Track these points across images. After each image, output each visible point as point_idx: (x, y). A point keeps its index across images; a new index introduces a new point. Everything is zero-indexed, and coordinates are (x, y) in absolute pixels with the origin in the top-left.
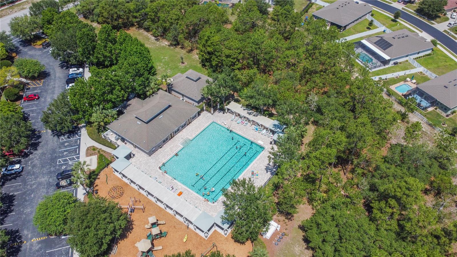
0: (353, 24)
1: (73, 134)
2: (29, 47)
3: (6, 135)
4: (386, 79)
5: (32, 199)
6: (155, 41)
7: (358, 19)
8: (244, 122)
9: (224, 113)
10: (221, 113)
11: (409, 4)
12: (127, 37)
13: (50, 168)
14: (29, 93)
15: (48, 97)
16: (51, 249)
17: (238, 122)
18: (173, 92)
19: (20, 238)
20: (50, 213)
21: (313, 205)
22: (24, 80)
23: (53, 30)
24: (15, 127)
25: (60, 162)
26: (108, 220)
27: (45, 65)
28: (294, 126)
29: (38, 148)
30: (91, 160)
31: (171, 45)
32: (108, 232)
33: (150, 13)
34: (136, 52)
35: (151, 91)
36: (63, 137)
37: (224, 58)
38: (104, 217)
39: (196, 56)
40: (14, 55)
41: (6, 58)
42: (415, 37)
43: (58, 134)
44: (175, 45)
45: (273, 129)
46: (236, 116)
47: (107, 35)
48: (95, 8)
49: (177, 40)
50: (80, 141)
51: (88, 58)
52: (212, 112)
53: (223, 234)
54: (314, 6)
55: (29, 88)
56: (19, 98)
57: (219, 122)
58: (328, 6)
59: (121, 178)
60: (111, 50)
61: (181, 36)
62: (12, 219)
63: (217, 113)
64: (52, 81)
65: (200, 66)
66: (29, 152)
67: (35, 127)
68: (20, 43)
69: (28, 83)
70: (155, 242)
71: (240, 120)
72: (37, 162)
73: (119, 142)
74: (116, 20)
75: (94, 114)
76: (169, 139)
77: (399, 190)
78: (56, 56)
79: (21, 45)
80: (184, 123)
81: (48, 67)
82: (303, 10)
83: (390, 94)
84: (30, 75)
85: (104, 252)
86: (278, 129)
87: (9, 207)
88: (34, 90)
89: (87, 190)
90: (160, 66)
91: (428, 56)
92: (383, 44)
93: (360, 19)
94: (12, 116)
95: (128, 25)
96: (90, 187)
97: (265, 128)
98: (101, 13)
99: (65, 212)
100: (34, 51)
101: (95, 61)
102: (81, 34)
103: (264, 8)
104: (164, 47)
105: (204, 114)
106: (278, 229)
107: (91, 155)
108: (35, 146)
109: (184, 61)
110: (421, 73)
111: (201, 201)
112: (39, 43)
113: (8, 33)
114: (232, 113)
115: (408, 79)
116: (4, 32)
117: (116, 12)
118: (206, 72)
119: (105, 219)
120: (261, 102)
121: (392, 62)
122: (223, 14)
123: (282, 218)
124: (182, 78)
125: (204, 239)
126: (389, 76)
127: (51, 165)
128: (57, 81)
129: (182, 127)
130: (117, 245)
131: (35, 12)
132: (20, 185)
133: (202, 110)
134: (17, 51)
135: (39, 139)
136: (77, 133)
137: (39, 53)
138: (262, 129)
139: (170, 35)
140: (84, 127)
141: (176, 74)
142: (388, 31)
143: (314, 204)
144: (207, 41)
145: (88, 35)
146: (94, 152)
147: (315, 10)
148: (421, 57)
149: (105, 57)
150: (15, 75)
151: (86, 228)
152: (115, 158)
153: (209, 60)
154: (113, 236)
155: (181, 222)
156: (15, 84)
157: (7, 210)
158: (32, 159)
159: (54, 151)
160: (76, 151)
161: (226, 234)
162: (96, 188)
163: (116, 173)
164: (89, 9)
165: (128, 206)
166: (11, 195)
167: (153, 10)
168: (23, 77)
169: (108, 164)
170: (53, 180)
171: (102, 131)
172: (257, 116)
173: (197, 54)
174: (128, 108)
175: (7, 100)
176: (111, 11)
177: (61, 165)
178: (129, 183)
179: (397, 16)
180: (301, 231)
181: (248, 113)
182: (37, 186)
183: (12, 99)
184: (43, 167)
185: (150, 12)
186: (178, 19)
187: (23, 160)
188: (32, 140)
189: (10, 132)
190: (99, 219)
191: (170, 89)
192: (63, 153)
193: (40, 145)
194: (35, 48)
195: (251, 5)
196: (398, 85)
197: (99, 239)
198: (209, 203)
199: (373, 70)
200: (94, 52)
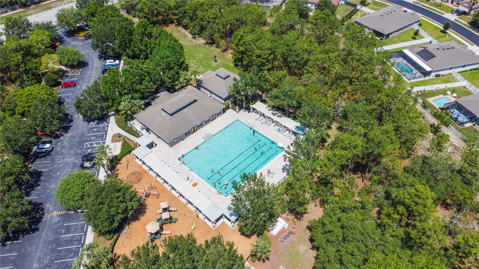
0: (397, 32)
1: (103, 121)
2: (73, 38)
3: (41, 115)
4: (424, 91)
5: (57, 177)
6: (192, 39)
7: (403, 28)
8: (267, 122)
9: (249, 112)
10: (247, 112)
11: (463, 16)
12: (162, 31)
13: (77, 150)
14: (67, 80)
15: (83, 85)
16: (69, 222)
17: (261, 121)
18: (202, 89)
19: (43, 210)
20: (70, 189)
21: (324, 208)
22: (64, 68)
23: (95, 23)
24: (49, 109)
25: (87, 145)
26: (121, 199)
27: (85, 55)
28: (315, 128)
29: (69, 131)
30: (115, 146)
31: (207, 43)
32: (120, 211)
33: (188, 11)
34: (168, 47)
35: (180, 85)
36: (92, 123)
37: (254, 58)
38: (117, 195)
39: (229, 55)
40: (58, 44)
41: (50, 46)
42: (462, 49)
43: (88, 119)
44: (211, 44)
45: (295, 131)
46: (261, 115)
47: (144, 29)
48: (137, 4)
49: (213, 38)
50: (108, 127)
51: (125, 51)
52: (237, 110)
53: (231, 226)
54: (358, 13)
55: (68, 76)
56: (57, 84)
57: (243, 121)
58: (373, 13)
59: (141, 165)
60: (147, 44)
61: (217, 35)
62: (38, 192)
63: (242, 112)
64: (89, 70)
65: (232, 65)
66: (60, 134)
67: (69, 112)
68: (65, 33)
69: (67, 71)
70: (164, 226)
71: (264, 120)
72: (66, 144)
73: (144, 132)
74: (156, 16)
75: (122, 103)
76: (191, 133)
77: (409, 197)
78: (95, 47)
79: (65, 35)
80: (208, 118)
81: (87, 57)
82: (346, 17)
83: (425, 106)
84: (70, 63)
85: (115, 229)
86: (300, 131)
87: (36, 182)
88: (72, 78)
89: (108, 173)
90: (193, 62)
91: (475, 71)
92: (426, 55)
93: (405, 29)
94: (48, 98)
95: (168, 22)
96: (111, 171)
97: (288, 129)
98: (142, 9)
99: (84, 189)
100: (76, 41)
101: (131, 53)
102: (120, 26)
103: (305, 11)
104: (199, 45)
105: (230, 111)
106: (286, 227)
107: (116, 141)
108: (66, 129)
109: (217, 59)
110: (465, 87)
111: (214, 193)
112: (82, 34)
113: (54, 24)
114: (257, 112)
115: (449, 93)
116: (51, 22)
117: (157, 9)
118: (238, 72)
119: (118, 197)
120: (285, 103)
121: (433, 74)
122: (261, 16)
123: (291, 217)
124: (212, 76)
125: (212, 229)
126: (428, 88)
127: (78, 147)
128: (94, 71)
129: (206, 123)
130: (129, 225)
131: (81, 5)
132: (49, 163)
133: (228, 108)
134: (61, 41)
135: (70, 123)
136: (106, 121)
137: (81, 43)
138: (284, 131)
139: (206, 33)
140: (113, 115)
141: (207, 71)
142: (435, 42)
143: (326, 207)
144: (240, 40)
145: (126, 28)
146: (119, 139)
147: (359, 16)
148: (467, 71)
149: (141, 50)
150: (56, 62)
151: (100, 204)
152: (137, 145)
153: (241, 60)
154: (125, 215)
155: (192, 211)
156: (55, 70)
157: (34, 184)
158: (62, 140)
159: (83, 135)
160: (103, 137)
161: (233, 226)
162: (117, 172)
163: (137, 161)
164: (132, 5)
165: (144, 191)
166: (39, 171)
167: (192, 7)
168: (63, 65)
169: (131, 151)
170: (79, 161)
171: (129, 120)
172: (281, 117)
173: (231, 54)
174: (156, 100)
175: (47, 85)
176: (151, 7)
177: (88, 147)
178: (148, 171)
179: (447, 27)
180: (308, 232)
181: (273, 113)
182: (64, 165)
183: (51, 84)
184: (71, 148)
185: (189, 9)
186: (215, 18)
187: (54, 141)
188: (64, 123)
189: (44, 113)
190: (112, 196)
191: (199, 85)
192: (91, 137)
193: (71, 128)
194: (78, 39)
195: (290, 8)
196: (437, 97)
197: (111, 215)
198: (222, 196)
199: (412, 81)
200: (130, 45)
